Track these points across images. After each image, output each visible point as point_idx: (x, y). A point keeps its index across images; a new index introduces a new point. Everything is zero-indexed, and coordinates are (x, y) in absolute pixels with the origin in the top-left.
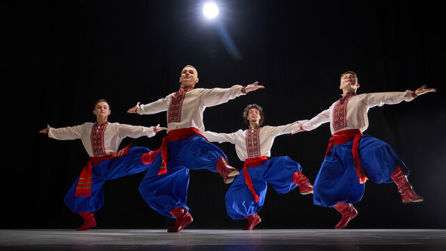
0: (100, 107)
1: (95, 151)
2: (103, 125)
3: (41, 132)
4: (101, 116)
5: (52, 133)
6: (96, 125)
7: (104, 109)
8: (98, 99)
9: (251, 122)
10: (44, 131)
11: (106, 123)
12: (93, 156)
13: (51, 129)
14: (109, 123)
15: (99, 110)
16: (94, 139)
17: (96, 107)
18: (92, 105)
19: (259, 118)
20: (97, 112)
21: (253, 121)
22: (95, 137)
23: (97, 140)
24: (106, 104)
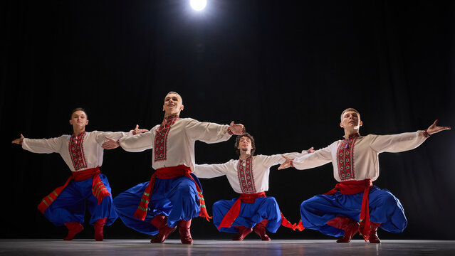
0: (77, 117)
1: (75, 164)
2: (81, 135)
3: (13, 142)
4: (78, 126)
5: (28, 144)
6: (74, 137)
7: (81, 118)
8: (75, 108)
9: (241, 150)
10: (17, 142)
11: (84, 133)
12: (74, 171)
13: (25, 140)
14: (87, 133)
15: (76, 120)
16: (73, 152)
17: (73, 116)
18: (69, 114)
19: (249, 147)
20: (73, 121)
21: (243, 150)
22: (73, 149)
23: (77, 151)
24: (83, 113)
